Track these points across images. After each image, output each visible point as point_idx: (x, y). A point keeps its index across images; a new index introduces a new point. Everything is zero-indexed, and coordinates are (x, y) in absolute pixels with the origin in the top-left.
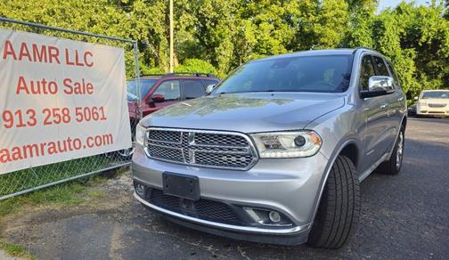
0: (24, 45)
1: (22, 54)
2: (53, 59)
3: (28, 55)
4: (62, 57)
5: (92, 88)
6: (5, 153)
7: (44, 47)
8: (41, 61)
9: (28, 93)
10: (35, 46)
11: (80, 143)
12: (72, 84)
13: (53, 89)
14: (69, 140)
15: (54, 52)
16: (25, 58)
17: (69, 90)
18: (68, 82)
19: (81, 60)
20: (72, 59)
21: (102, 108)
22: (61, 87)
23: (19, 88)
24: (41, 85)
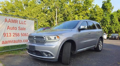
0: (10, 19)
1: (9, 21)
2: (16, 22)
3: (10, 21)
4: (18, 22)
5: (25, 29)
6: (3, 42)
7: (14, 20)
8: (13, 23)
9: (10, 29)
10: (12, 20)
11: (22, 41)
12: (20, 28)
13: (16, 29)
14: (19, 40)
15: (16, 21)
16: (10, 22)
17: (20, 29)
18: (19, 28)
19: (23, 23)
20: (21, 22)
21: (28, 33)
22: (18, 28)
23: (8, 28)
24: (13, 28)
